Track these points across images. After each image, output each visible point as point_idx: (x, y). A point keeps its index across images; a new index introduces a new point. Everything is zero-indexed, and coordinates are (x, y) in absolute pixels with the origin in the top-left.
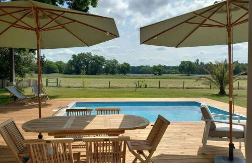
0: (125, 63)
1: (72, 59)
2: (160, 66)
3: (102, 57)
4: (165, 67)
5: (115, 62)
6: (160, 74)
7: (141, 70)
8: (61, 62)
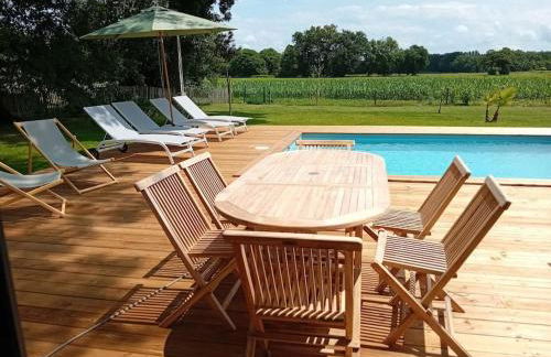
0: (415, 47)
1: (293, 44)
2: (506, 51)
3: (359, 34)
4: (519, 53)
5: (391, 44)
6: (503, 72)
7: (456, 62)
8: (271, 50)
